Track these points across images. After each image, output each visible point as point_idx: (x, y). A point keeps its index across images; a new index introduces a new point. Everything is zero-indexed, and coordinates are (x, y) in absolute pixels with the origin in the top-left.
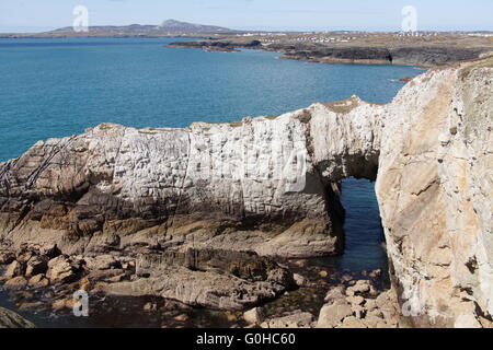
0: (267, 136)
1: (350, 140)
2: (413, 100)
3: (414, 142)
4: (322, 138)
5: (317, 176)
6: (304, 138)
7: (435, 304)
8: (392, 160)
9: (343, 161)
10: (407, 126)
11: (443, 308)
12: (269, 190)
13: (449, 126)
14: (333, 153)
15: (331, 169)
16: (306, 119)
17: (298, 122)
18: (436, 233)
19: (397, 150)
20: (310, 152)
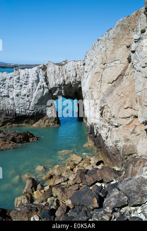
0: (26, 76)
1: (66, 77)
3: (108, 57)
4: (52, 77)
5: (50, 95)
6: (44, 77)
7: (122, 139)
9: (63, 87)
10: (104, 49)
12: (28, 103)
14: (58, 83)
15: (57, 92)
16: (44, 68)
17: (41, 70)
18: (123, 101)
19: (99, 63)
20: (47, 84)
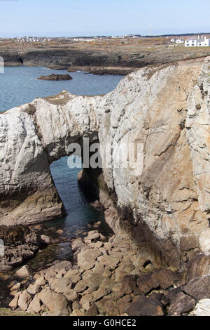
0: (4, 128)
1: (71, 125)
2: (148, 90)
3: (153, 119)
4: (48, 125)
5: (46, 156)
6: (34, 127)
7: (179, 230)
8: (137, 134)
9: (66, 142)
10: (146, 108)
11: (185, 231)
12: (8, 172)
13: (195, 104)
14: (59, 136)
15: (56, 150)
16: (32, 111)
17: (26, 114)
18: (176, 180)
20: (40, 138)
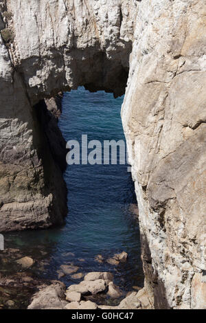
1: (80, 20)
3: (192, 34)
4: (28, 14)
5: (19, 84)
8: (153, 67)
9: (67, 58)
14: (49, 43)
15: (44, 73)
19: (161, 48)
